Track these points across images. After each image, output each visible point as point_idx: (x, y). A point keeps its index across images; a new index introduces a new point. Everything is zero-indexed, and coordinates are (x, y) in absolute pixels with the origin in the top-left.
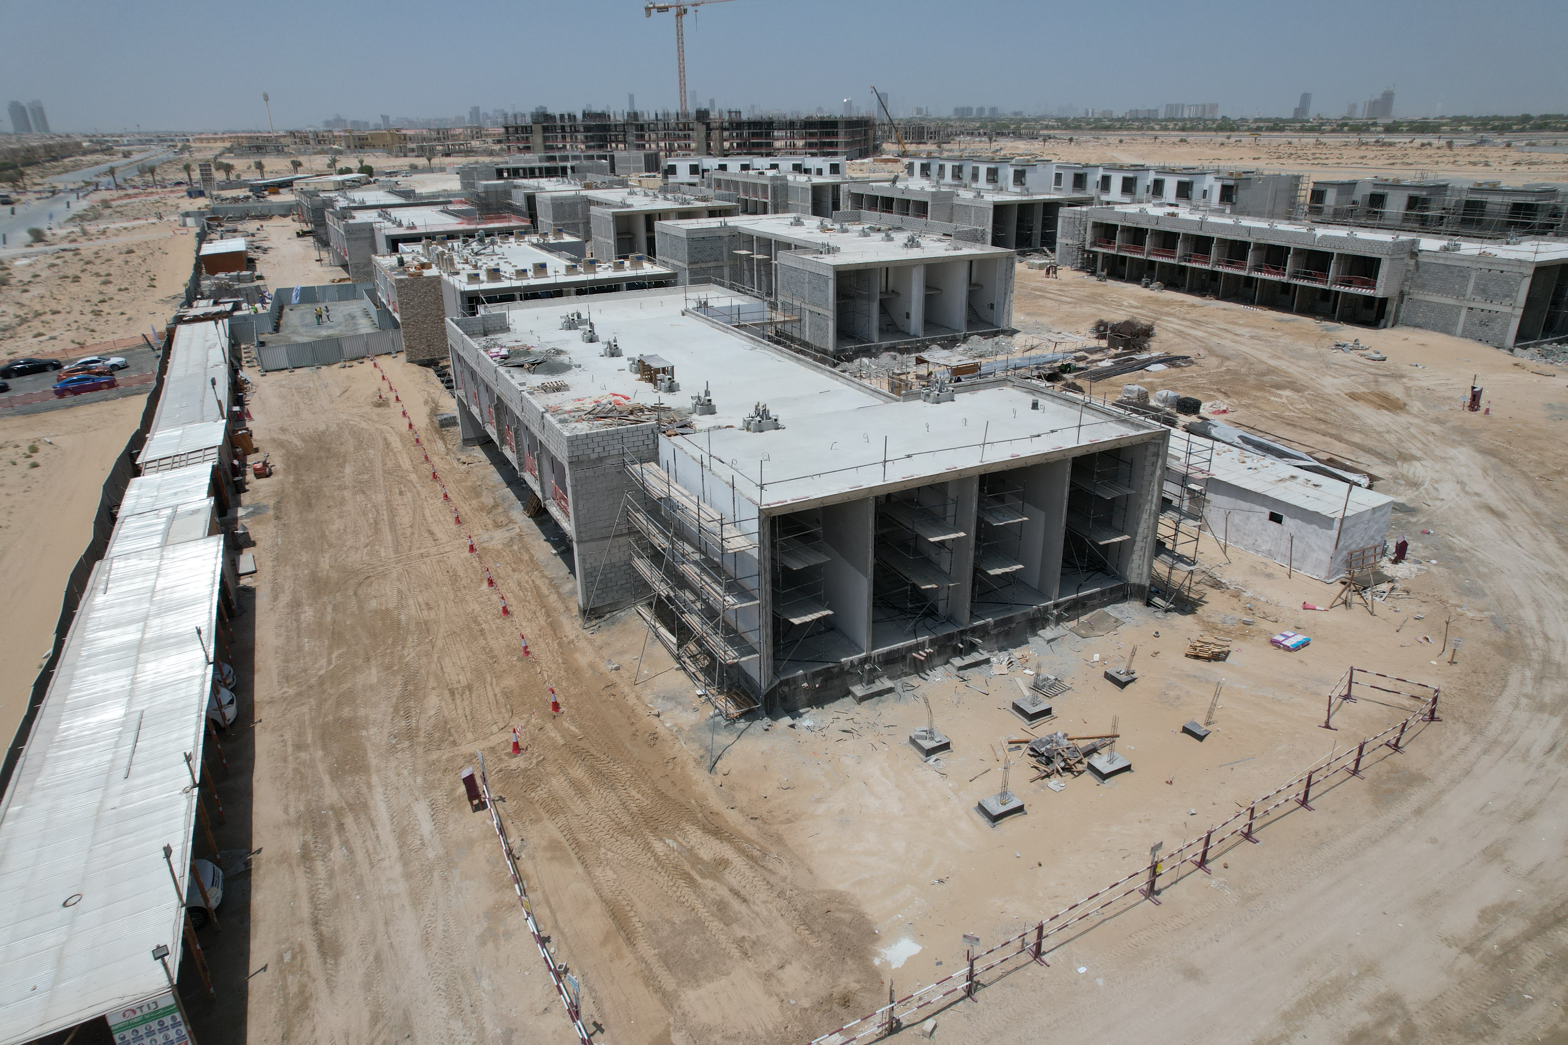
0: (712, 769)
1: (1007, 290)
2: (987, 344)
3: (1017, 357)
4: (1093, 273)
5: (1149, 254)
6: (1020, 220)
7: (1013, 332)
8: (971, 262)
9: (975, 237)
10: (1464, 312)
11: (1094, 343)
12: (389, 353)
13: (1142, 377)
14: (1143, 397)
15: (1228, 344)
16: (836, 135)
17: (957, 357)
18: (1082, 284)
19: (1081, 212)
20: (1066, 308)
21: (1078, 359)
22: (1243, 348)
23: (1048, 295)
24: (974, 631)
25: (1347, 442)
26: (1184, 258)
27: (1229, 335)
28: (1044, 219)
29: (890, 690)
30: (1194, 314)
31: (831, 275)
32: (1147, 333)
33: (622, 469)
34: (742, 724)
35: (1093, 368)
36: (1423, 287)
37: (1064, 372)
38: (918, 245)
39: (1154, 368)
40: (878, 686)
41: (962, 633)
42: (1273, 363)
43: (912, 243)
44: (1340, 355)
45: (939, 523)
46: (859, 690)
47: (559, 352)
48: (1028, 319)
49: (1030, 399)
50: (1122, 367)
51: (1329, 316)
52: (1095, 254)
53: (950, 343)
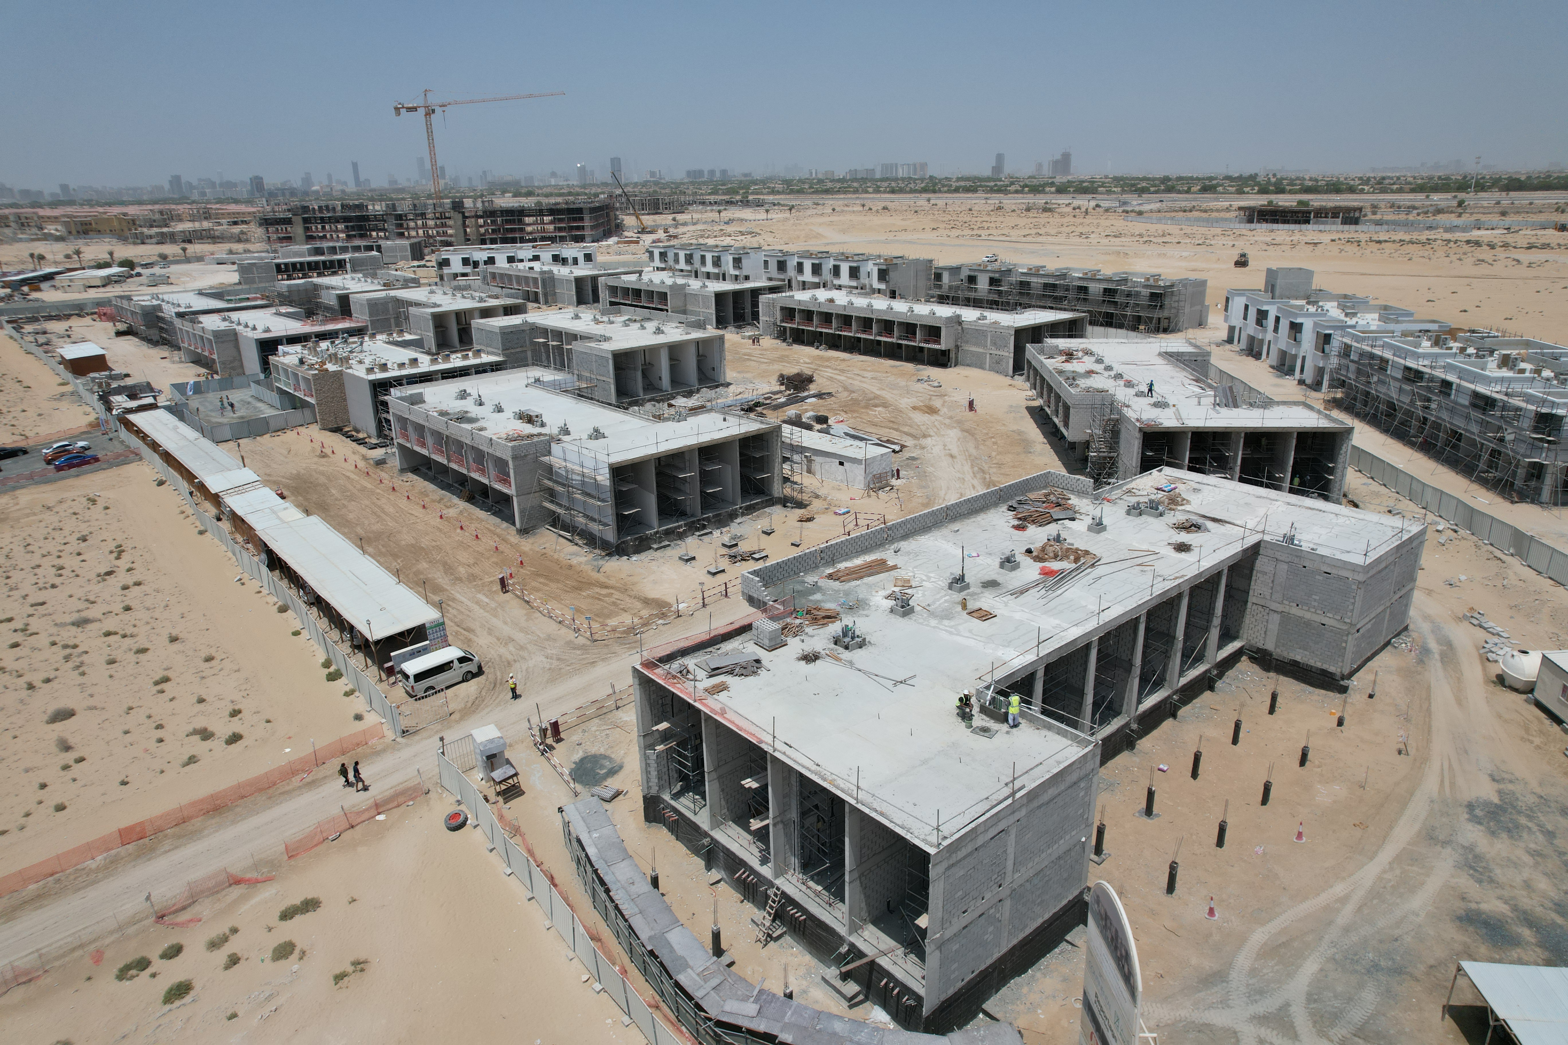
0: (598, 571)
1: (722, 358)
2: (710, 394)
3: (729, 400)
4: (784, 340)
5: (817, 327)
6: (735, 303)
7: (728, 385)
8: (697, 343)
9: (700, 325)
10: (988, 356)
11: (777, 388)
12: (302, 425)
13: (802, 406)
14: (799, 416)
15: (857, 383)
16: (582, 219)
17: (692, 402)
18: (776, 349)
19: (773, 299)
20: (764, 366)
21: (766, 399)
22: (865, 385)
23: (753, 358)
24: (704, 519)
25: (901, 431)
26: (837, 329)
27: (859, 378)
28: (752, 301)
29: (669, 545)
30: (843, 366)
31: (610, 356)
32: (810, 380)
33: (536, 460)
34: (607, 558)
35: (775, 403)
36: (967, 342)
37: (757, 406)
38: (663, 332)
39: (809, 400)
40: (663, 544)
41: (699, 520)
42: (878, 393)
43: (659, 331)
44: (919, 386)
45: (683, 470)
46: (655, 546)
47: (467, 412)
48: (738, 375)
49: (722, 417)
50: (791, 401)
51: (921, 362)
52: (785, 328)
53: (689, 394)
